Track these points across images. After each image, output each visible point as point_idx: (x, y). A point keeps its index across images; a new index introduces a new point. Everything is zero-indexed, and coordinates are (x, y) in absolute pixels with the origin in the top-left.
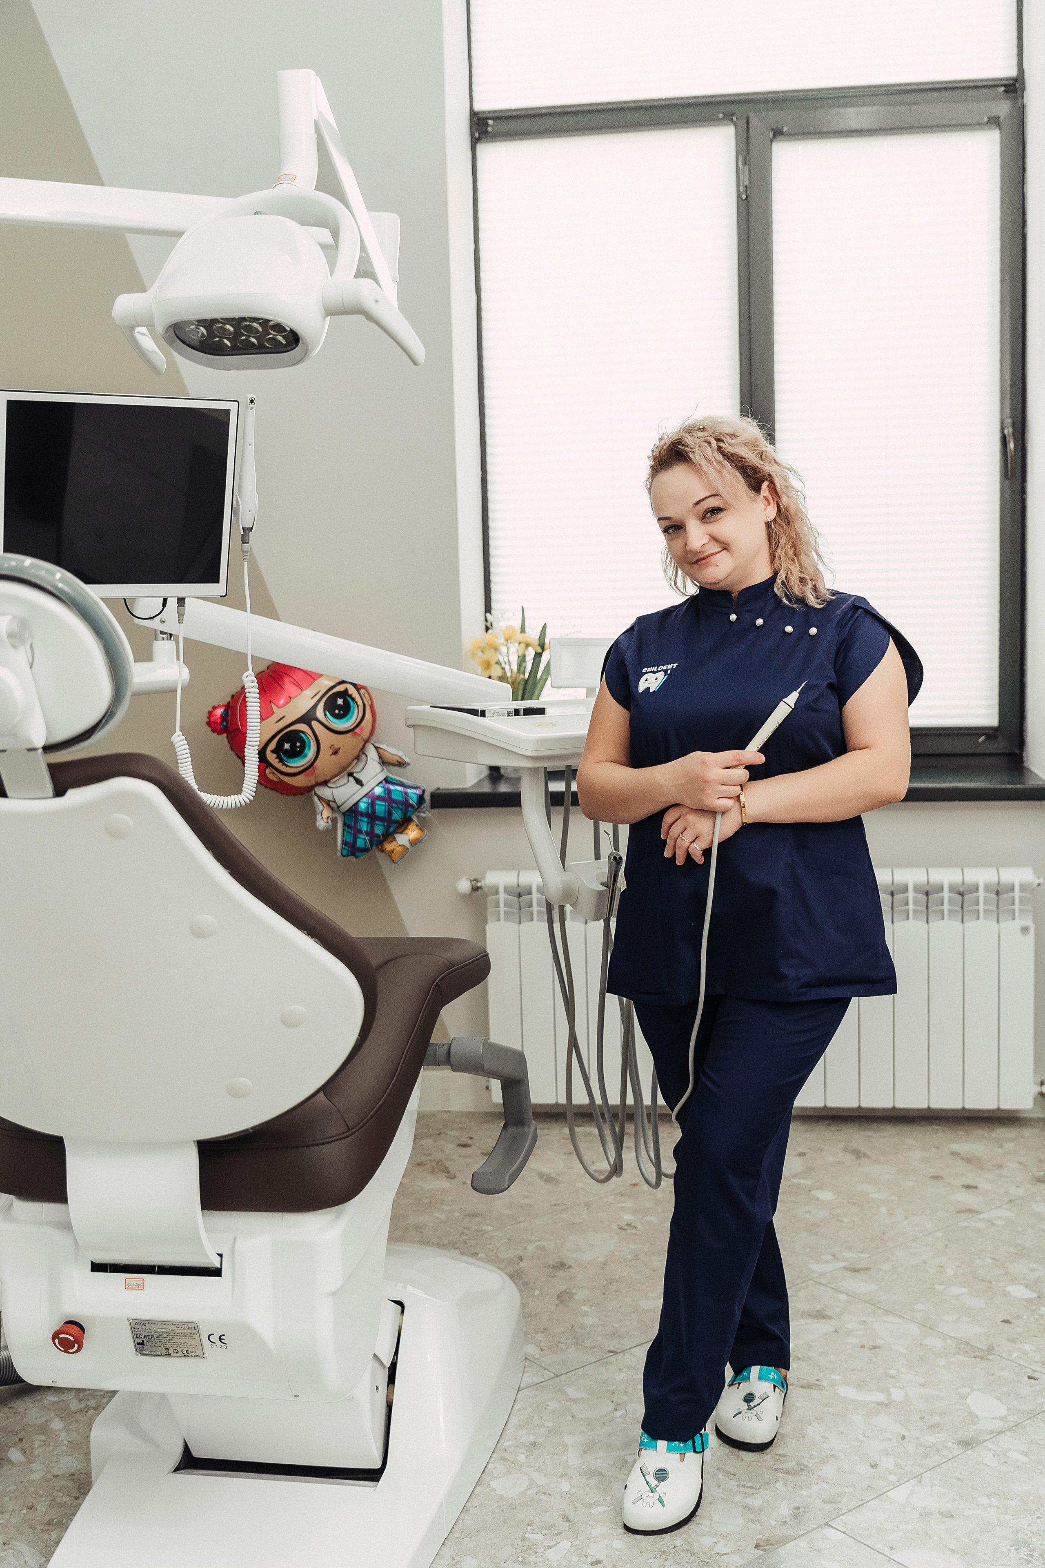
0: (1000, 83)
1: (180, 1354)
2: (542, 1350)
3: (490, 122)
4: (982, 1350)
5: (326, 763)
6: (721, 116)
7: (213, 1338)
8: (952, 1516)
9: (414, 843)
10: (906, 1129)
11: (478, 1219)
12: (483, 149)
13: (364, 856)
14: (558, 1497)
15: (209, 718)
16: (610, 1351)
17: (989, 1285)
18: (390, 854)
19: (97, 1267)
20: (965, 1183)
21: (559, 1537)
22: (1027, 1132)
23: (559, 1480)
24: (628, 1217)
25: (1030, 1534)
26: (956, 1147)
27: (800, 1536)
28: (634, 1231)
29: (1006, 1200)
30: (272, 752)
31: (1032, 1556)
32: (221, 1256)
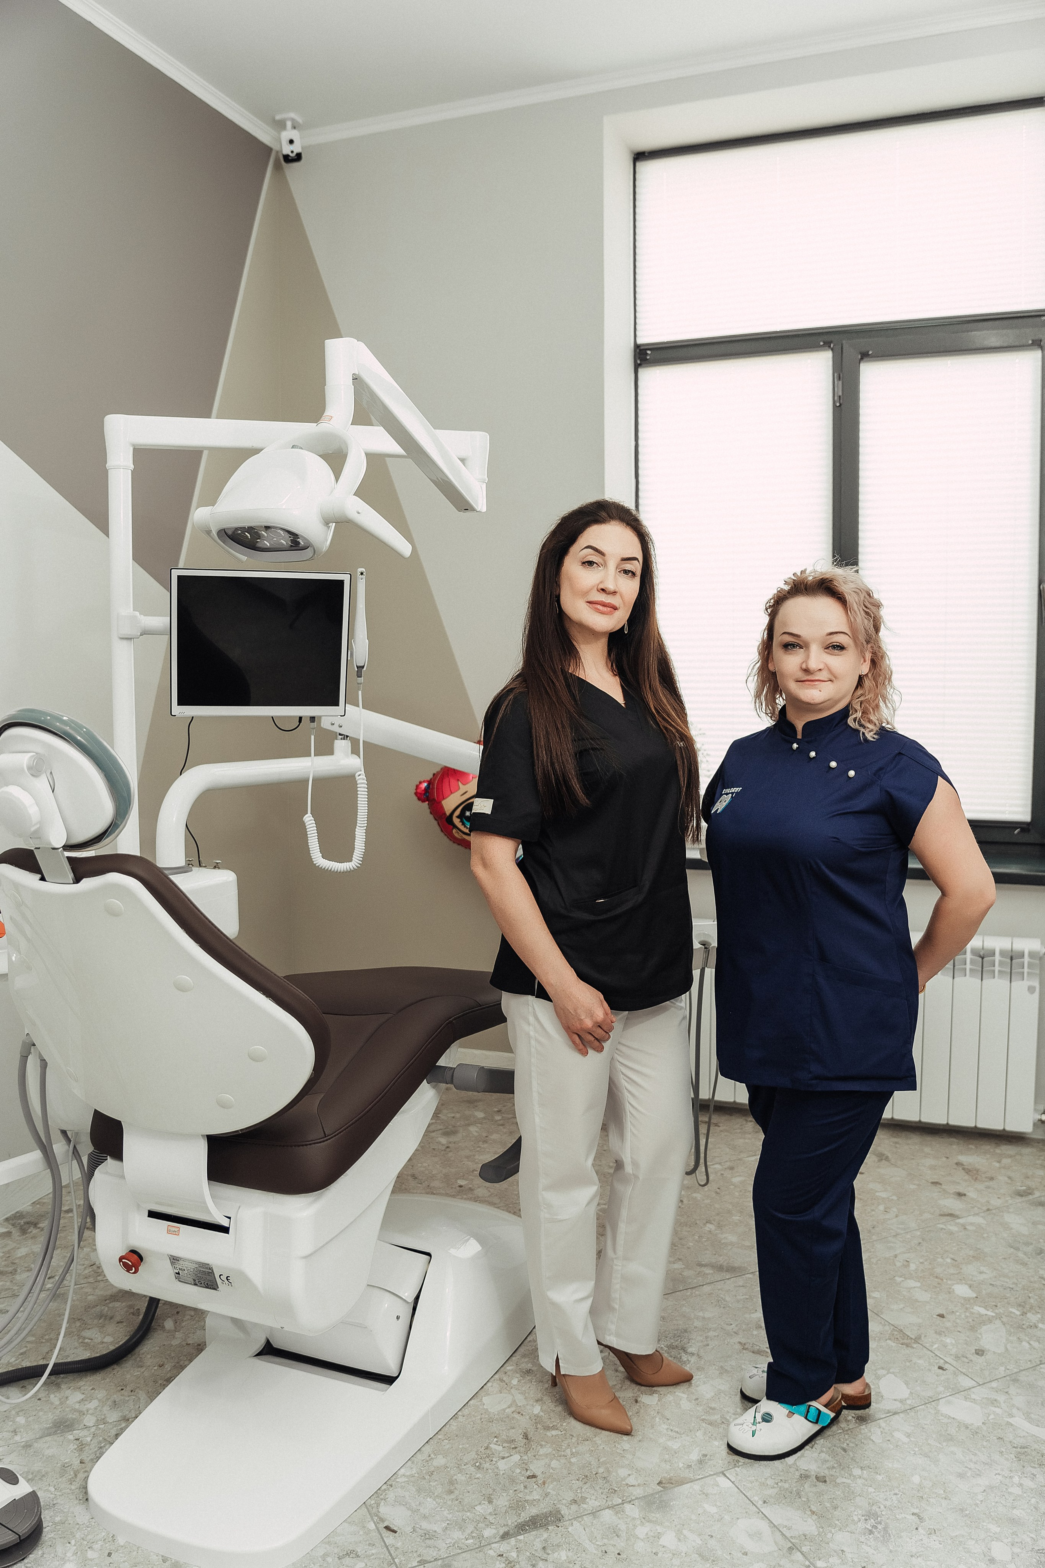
1: (203, 1285)
3: (649, 352)
4: (911, 1339)
6: (821, 343)
7: (223, 1277)
8: (825, 1481)
10: (929, 1139)
12: (643, 373)
14: (528, 1417)
15: (416, 789)
17: (940, 1281)
19: (152, 1214)
20: (958, 1191)
21: (514, 1451)
22: (1026, 1150)
23: (535, 1404)
25: (882, 1507)
26: (963, 1158)
27: (697, 1480)
29: (985, 1208)
30: (458, 817)
31: (876, 1528)
32: (230, 1218)
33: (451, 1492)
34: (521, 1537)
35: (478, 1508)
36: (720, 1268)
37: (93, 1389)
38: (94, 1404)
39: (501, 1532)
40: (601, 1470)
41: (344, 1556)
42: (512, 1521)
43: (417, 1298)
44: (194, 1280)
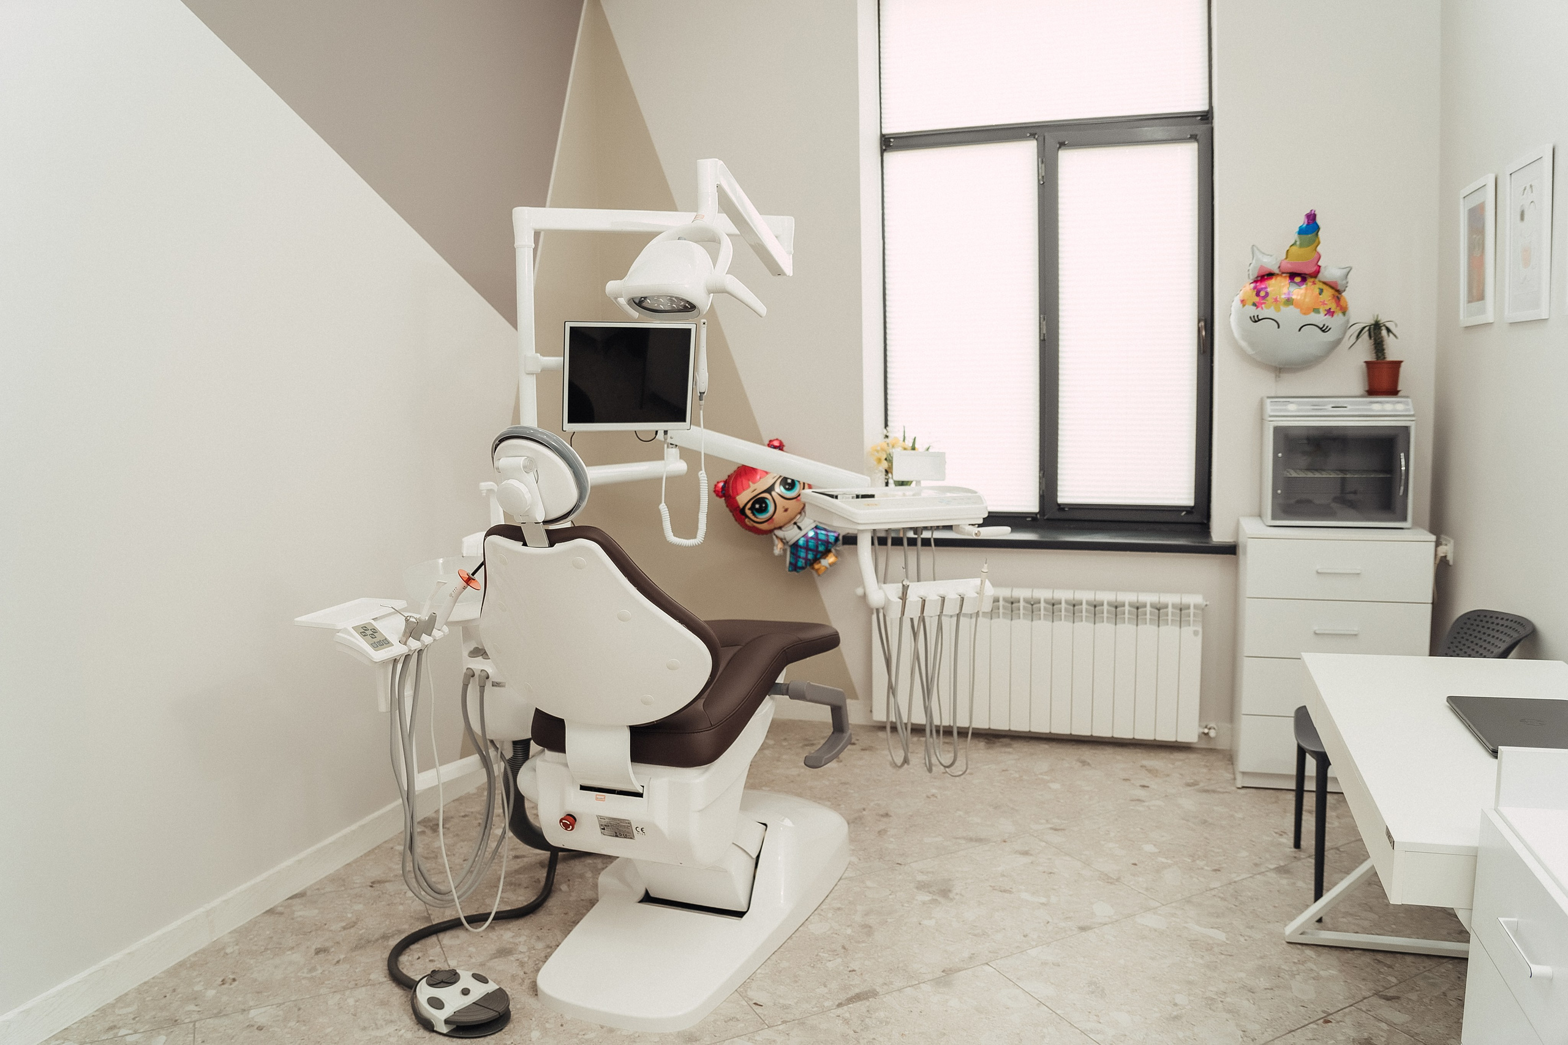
0: (1198, 114)
1: (622, 836)
2: (860, 860)
3: (892, 140)
4: (1114, 879)
5: (780, 517)
6: (1028, 135)
7: (638, 829)
8: (1059, 966)
9: (831, 565)
10: (1119, 750)
11: (847, 786)
12: (888, 156)
13: (802, 572)
14: (843, 936)
15: (715, 488)
16: (898, 864)
17: (1131, 843)
18: (817, 570)
19: (583, 788)
20: (1141, 784)
21: (837, 956)
22: (1193, 756)
23: (847, 928)
24: (934, 791)
26: (1145, 763)
27: (969, 968)
28: (935, 799)
29: (1162, 795)
30: (749, 509)
32: (643, 787)
33: (796, 982)
34: (851, 1005)
35: (817, 990)
36: (971, 840)
37: (519, 929)
38: (522, 939)
39: (837, 1003)
40: (901, 965)
41: (729, 1021)
42: (843, 997)
43: (758, 857)
44: (616, 833)
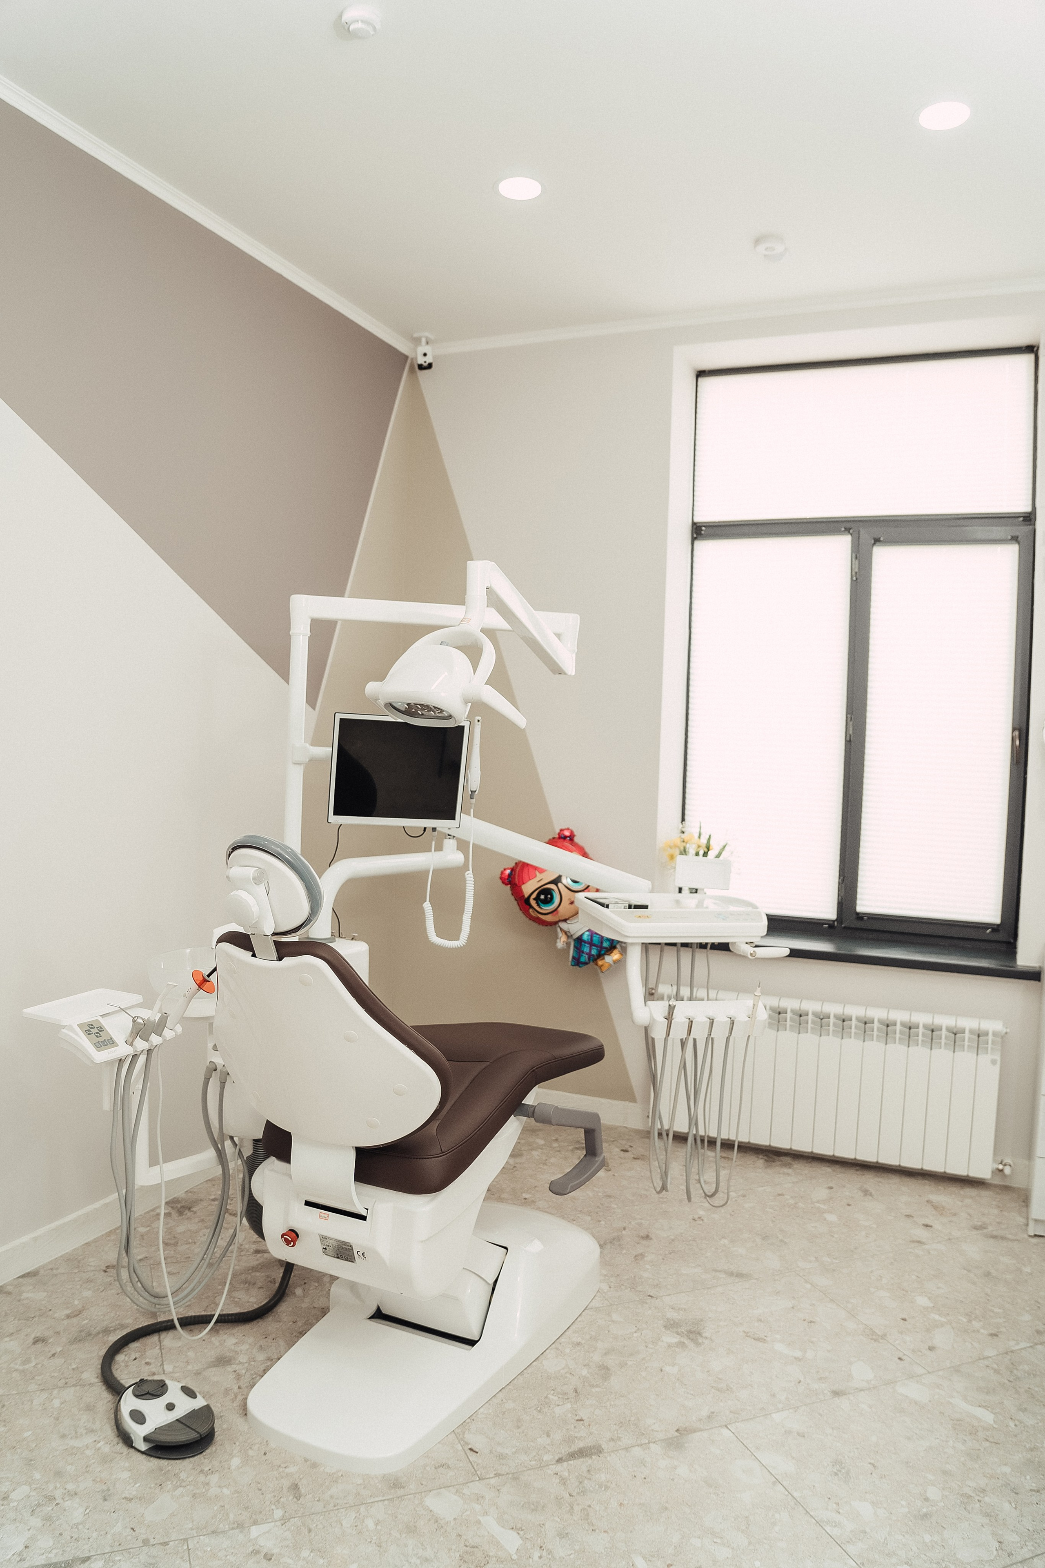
0: (1020, 515)
1: (343, 1258)
2: (610, 1288)
3: (703, 528)
4: (879, 1335)
5: (564, 909)
6: (843, 529)
7: (359, 1253)
8: (804, 1436)
9: (615, 962)
10: (906, 1180)
11: (612, 1200)
12: (699, 544)
13: (585, 967)
14: (577, 1377)
15: (501, 875)
16: (649, 1296)
17: (905, 1293)
18: (600, 967)
19: (308, 1203)
20: (926, 1223)
21: (567, 1401)
22: (984, 1194)
23: (583, 1367)
24: (701, 1213)
26: (932, 1197)
27: (706, 1430)
28: (701, 1222)
29: (946, 1238)
30: (534, 899)
32: (367, 1209)
33: (518, 1427)
34: (572, 1462)
35: (539, 1440)
36: (731, 1274)
37: (243, 1336)
38: (245, 1347)
39: (557, 1458)
40: (633, 1419)
41: (439, 1467)
42: (565, 1450)
43: (496, 1281)
44: (337, 1254)
